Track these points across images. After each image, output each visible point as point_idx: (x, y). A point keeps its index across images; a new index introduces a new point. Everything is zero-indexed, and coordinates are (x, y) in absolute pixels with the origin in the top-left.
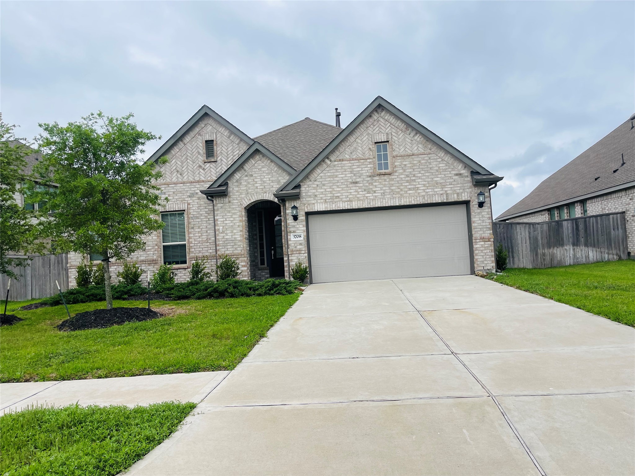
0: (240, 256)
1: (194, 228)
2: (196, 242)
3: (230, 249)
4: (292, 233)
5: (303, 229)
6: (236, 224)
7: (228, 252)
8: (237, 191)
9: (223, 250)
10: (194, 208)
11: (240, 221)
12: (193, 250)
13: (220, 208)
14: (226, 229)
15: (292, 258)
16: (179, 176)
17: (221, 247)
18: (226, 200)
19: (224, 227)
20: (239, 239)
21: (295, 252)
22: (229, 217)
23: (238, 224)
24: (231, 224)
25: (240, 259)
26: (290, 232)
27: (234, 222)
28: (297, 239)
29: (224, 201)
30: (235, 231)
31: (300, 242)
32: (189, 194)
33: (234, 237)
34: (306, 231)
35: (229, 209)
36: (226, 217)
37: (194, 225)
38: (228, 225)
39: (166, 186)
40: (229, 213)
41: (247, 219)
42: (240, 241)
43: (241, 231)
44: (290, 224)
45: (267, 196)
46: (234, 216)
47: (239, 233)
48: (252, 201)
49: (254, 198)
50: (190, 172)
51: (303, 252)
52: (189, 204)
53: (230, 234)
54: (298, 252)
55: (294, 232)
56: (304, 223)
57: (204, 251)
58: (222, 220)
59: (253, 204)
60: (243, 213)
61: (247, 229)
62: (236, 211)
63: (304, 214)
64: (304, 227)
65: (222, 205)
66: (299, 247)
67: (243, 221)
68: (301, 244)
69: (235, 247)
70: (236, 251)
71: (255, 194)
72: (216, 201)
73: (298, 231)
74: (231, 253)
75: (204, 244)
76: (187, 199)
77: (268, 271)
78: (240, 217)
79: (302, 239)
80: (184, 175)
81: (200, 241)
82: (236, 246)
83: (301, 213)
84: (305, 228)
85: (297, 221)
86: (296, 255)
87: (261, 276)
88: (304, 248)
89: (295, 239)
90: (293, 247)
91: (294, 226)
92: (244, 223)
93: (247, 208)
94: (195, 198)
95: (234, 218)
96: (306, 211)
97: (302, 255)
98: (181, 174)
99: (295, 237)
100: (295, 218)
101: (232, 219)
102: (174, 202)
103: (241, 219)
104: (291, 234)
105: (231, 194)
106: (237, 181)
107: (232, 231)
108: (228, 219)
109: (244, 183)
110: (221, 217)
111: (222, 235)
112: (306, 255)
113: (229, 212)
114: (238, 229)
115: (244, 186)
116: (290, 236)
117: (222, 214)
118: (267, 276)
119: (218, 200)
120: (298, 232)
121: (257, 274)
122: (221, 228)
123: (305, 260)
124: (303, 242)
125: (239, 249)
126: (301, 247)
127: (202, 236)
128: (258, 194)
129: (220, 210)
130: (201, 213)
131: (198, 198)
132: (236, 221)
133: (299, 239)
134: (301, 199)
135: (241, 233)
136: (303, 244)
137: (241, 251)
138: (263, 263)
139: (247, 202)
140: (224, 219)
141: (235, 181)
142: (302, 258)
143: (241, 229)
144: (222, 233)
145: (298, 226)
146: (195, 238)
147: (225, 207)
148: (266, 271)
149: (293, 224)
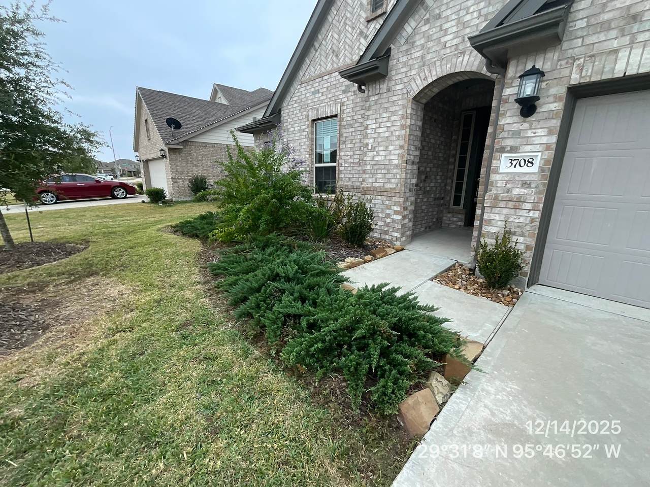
0: (393, 194)
3: (381, 180)
4: (508, 152)
5: (544, 140)
6: (394, 133)
7: (377, 185)
8: (405, 64)
9: (370, 180)
11: (403, 127)
13: (373, 103)
14: (379, 142)
15: (492, 216)
16: (334, 59)
17: (367, 176)
18: (384, 86)
19: (376, 140)
20: (396, 162)
21: (502, 204)
22: (385, 120)
23: (397, 133)
24: (387, 134)
25: (394, 199)
26: (502, 150)
27: (392, 129)
28: (518, 169)
29: (380, 89)
30: (391, 148)
31: (527, 178)
32: (343, 88)
33: (388, 158)
34: (554, 146)
35: (386, 105)
36: (380, 120)
38: (382, 135)
39: (320, 79)
40: (386, 113)
41: (420, 123)
42: (396, 166)
43: (401, 147)
44: (506, 128)
46: (393, 118)
47: (397, 152)
48: (430, 81)
49: (434, 73)
50: (347, 48)
51: (529, 206)
52: (342, 104)
53: (382, 153)
54: (511, 205)
55: (514, 149)
56: (556, 123)
58: (374, 126)
60: (409, 111)
62: (397, 108)
63: (562, 91)
64: (550, 133)
65: (376, 97)
66: (517, 191)
67: (406, 128)
68: (526, 185)
69: (387, 176)
70: (389, 185)
71: (438, 63)
72: (369, 91)
73: (528, 148)
74: (380, 187)
75: (355, 168)
76: (341, 97)
78: (403, 118)
79: (535, 169)
80: (340, 57)
82: (390, 176)
83: (553, 91)
84: (554, 139)
85: (532, 118)
86: (505, 211)
88: (533, 197)
89: (512, 170)
90: (500, 191)
91: (517, 134)
92: (408, 130)
93: (424, 101)
94: (350, 94)
95: (392, 122)
96: (575, 79)
97: (524, 213)
98: (337, 56)
99: (514, 163)
100: (528, 107)
101: (389, 124)
102: (327, 103)
103: (403, 122)
104: (504, 155)
105: (393, 73)
106: (407, 41)
107: (387, 147)
108: (382, 125)
109: (420, 42)
110: (374, 121)
111: (371, 154)
112: (537, 214)
113: (386, 110)
114: (397, 143)
115: (420, 48)
116: (500, 159)
117: (374, 116)
119: (371, 90)
120: (527, 151)
121: (445, 218)
122: (371, 141)
123: (528, 228)
124: (535, 178)
125: (393, 181)
126: (524, 191)
128: (444, 62)
129: (374, 108)
130: (356, 117)
131: (354, 92)
132: (395, 128)
133: (525, 169)
134: (565, 45)
135: (401, 151)
136: (533, 186)
137: (397, 184)
139: (418, 86)
140: (377, 125)
141: (403, 41)
142: (522, 220)
143: (402, 144)
144: (371, 151)
145: (530, 133)
146: (346, 157)
147: (380, 101)
149: (516, 127)
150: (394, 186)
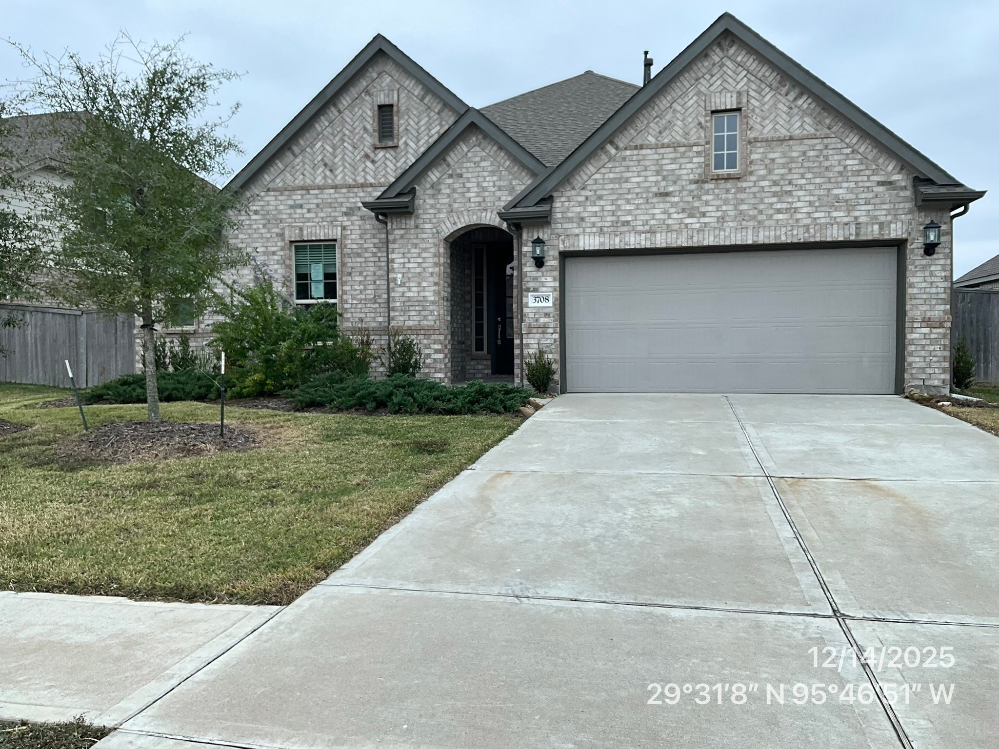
0: (431, 332)
1: (353, 274)
2: (354, 302)
3: (415, 318)
4: (532, 291)
5: (552, 284)
6: (426, 269)
7: (411, 323)
8: (432, 206)
9: (402, 318)
10: (353, 237)
11: (436, 264)
12: (349, 315)
13: (398, 237)
14: (409, 278)
15: (529, 341)
16: (328, 173)
17: (397, 314)
18: (411, 223)
19: (405, 275)
20: (432, 299)
21: (534, 331)
22: (415, 255)
23: (430, 270)
24: (418, 270)
25: (433, 337)
26: (528, 290)
27: (424, 265)
28: (540, 304)
29: (406, 224)
30: (424, 284)
31: (546, 310)
32: (344, 210)
33: (422, 294)
34: (558, 289)
35: (415, 241)
36: (409, 255)
37: (352, 268)
38: (412, 270)
39: (304, 192)
40: (415, 248)
41: (449, 261)
42: (433, 303)
43: (436, 284)
44: (528, 274)
45: (488, 218)
46: (424, 255)
47: (433, 288)
48: (460, 226)
49: (462, 221)
50: (347, 166)
51: (551, 331)
52: (344, 228)
53: (415, 289)
54: (540, 330)
55: (536, 290)
56: (556, 273)
57: (368, 320)
58: (402, 261)
59: (462, 232)
60: (442, 250)
61: (449, 281)
62: (428, 246)
63: (557, 254)
64: (555, 280)
65: (402, 232)
66: (543, 320)
67: (440, 265)
68: (547, 315)
69: (423, 313)
70: (425, 323)
71: (465, 213)
72: (392, 224)
73: (544, 289)
74: (415, 326)
75: (369, 305)
76: (340, 219)
77: (489, 363)
78: (435, 256)
79: (550, 304)
80: (337, 173)
81: (361, 300)
82: (427, 313)
83: (551, 253)
84: (557, 284)
85: (543, 269)
86: (537, 336)
87: (476, 371)
88: (552, 323)
89: (536, 305)
90: (531, 321)
91: (535, 279)
92: (442, 268)
93: (451, 240)
94: (355, 218)
95: (424, 258)
96: (562, 248)
97: (549, 336)
98: (331, 171)
99: (537, 299)
100: (539, 262)
101: (420, 260)
102: (318, 223)
103: (436, 260)
104: (530, 294)
105: (421, 211)
106: (432, 187)
107: (420, 283)
108: (412, 260)
109: (446, 191)
110: (401, 255)
111: (401, 289)
112: (557, 336)
113: (415, 246)
114: (431, 279)
115: (446, 196)
116: (527, 297)
117: (402, 250)
118: (486, 371)
119: (395, 223)
120: (544, 291)
121: (468, 367)
122: (400, 276)
123: (553, 347)
124: (552, 310)
125: (430, 318)
126: (546, 320)
127: (365, 289)
128: (470, 213)
129: (399, 242)
130: (365, 246)
131: (361, 217)
132: (427, 265)
133: (544, 304)
134: (553, 226)
135: (436, 288)
136: (551, 316)
137: (435, 321)
138: (479, 347)
139: (448, 229)
140: (406, 260)
141: (428, 186)
142: (549, 341)
143: (437, 281)
144: (400, 286)
145: (543, 279)
146: (353, 292)
147: (408, 236)
148: (485, 363)
149: (535, 274)
150: (432, 323)
